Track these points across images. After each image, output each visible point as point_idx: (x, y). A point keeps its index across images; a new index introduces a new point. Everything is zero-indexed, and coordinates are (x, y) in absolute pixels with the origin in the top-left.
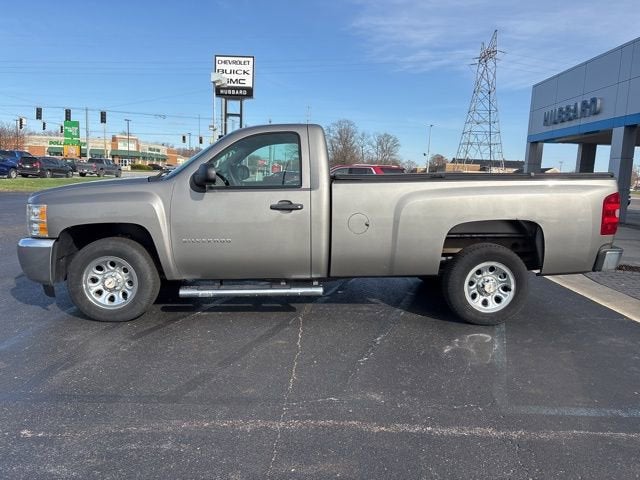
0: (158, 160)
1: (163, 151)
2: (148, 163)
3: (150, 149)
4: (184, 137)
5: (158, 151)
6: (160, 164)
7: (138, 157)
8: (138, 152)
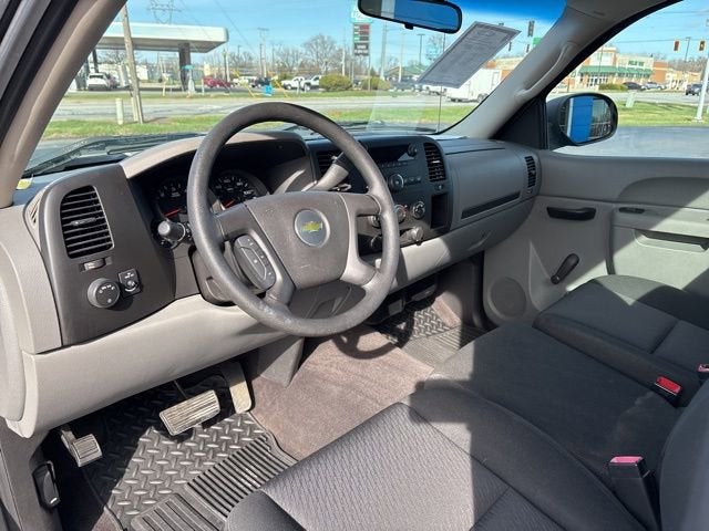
0: (639, 76)
1: (649, 64)
2: (625, 80)
3: (630, 63)
4: (677, 44)
5: (641, 64)
6: (641, 82)
7: (613, 74)
8: (614, 67)
